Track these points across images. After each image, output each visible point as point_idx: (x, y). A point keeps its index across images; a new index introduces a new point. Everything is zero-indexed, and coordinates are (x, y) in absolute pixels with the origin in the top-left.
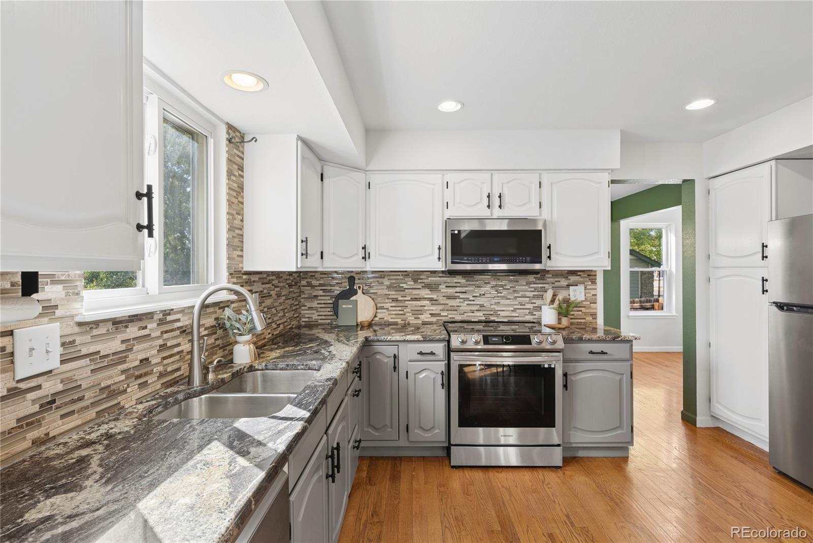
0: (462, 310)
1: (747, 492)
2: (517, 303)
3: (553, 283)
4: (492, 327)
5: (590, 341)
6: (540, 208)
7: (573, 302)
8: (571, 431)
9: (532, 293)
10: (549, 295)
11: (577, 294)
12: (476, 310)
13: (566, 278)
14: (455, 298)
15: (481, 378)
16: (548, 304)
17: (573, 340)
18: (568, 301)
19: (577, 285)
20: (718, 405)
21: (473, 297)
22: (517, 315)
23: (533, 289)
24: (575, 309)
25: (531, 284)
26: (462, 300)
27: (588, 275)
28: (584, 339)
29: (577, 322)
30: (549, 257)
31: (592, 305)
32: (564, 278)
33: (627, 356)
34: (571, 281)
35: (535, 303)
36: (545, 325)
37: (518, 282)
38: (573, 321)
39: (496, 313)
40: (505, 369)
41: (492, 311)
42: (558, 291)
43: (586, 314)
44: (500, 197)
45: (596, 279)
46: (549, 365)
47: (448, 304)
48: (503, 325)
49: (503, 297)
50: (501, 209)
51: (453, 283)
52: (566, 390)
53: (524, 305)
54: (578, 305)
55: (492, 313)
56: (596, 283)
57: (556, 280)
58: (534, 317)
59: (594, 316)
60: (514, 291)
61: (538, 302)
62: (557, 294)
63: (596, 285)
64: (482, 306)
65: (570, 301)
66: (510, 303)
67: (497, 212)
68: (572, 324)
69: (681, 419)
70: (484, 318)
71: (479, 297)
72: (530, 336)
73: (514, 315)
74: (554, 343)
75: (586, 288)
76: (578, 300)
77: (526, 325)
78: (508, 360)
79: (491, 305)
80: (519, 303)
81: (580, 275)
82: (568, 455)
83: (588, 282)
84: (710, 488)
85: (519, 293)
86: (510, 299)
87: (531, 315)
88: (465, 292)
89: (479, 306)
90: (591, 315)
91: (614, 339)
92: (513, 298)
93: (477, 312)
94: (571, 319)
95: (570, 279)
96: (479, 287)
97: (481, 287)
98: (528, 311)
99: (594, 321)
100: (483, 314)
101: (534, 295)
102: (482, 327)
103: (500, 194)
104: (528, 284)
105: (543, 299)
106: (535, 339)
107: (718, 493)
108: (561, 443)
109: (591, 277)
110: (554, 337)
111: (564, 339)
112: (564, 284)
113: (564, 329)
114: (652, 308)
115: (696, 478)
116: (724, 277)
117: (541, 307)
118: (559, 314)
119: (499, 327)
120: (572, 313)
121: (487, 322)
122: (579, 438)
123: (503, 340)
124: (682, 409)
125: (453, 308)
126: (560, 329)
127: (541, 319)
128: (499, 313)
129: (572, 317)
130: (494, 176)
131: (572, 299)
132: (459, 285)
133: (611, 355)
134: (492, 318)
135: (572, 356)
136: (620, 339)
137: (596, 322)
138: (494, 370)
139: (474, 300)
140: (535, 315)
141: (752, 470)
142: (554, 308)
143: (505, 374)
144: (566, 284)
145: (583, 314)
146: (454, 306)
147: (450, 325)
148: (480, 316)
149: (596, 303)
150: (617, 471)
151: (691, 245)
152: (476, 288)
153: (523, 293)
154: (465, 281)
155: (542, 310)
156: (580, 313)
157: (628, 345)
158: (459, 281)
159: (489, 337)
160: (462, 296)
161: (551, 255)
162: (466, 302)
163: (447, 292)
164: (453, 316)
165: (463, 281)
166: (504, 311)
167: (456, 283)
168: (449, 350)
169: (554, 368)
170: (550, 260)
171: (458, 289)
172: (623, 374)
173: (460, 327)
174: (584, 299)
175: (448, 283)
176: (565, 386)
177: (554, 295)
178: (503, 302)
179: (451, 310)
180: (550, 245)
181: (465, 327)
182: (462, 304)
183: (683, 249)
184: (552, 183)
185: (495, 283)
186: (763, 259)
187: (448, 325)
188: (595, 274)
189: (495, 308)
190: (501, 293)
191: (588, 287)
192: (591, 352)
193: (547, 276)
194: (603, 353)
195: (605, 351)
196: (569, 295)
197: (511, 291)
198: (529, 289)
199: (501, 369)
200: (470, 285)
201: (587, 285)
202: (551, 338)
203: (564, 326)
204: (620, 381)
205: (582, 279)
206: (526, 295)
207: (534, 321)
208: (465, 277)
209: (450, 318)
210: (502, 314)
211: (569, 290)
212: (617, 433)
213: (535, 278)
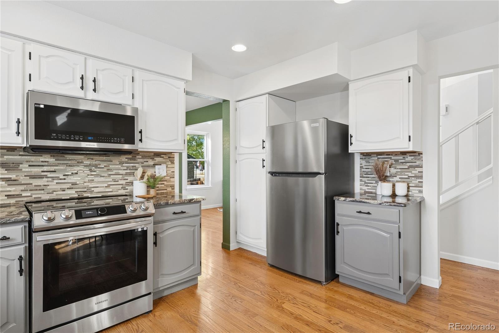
0: (51, 189)
1: (261, 283)
2: (111, 180)
3: (142, 163)
4: (85, 202)
5: (174, 204)
6: (133, 99)
7: (158, 178)
8: (159, 278)
9: (124, 171)
10: (139, 172)
11: (161, 171)
12: (68, 188)
13: (153, 159)
14: (41, 177)
15: (73, 251)
16: (138, 180)
17: (161, 205)
18: (154, 177)
19: (161, 165)
20: (241, 235)
21: (64, 175)
22: (111, 190)
23: (125, 168)
24: (160, 183)
25: (124, 163)
26: (50, 179)
27: (169, 157)
28: (169, 204)
29: (161, 193)
30: (141, 140)
31: (171, 179)
32: (151, 159)
33: (198, 213)
34: (156, 162)
35: (127, 179)
36: (136, 196)
37: (112, 161)
38: (158, 192)
39: (89, 190)
40: (97, 239)
41: (85, 188)
42: (146, 169)
43: (167, 186)
44: (94, 81)
45: (174, 160)
46: (142, 228)
47: (32, 184)
48: (96, 200)
49: (97, 175)
50: (95, 92)
51: (39, 162)
52: (156, 246)
53: (118, 181)
54: (162, 179)
55: (85, 190)
56: (174, 163)
57: (145, 160)
58: (126, 191)
59: (173, 187)
60: (108, 170)
61: (130, 179)
62: (145, 171)
63: (174, 165)
64: (73, 184)
65: (155, 177)
66: (104, 180)
67: (91, 95)
68: (157, 194)
69: (221, 248)
70: (76, 196)
71: (70, 175)
72: (125, 206)
73: (107, 190)
74: (147, 209)
75: (167, 167)
76: (162, 175)
77: (119, 198)
78: (101, 230)
79: (85, 182)
80: (113, 180)
81: (163, 157)
82: (157, 297)
83: (168, 162)
84: (245, 287)
85: (112, 171)
86: (104, 177)
87: (124, 189)
88: (55, 171)
89: (71, 184)
90: (170, 186)
91: (190, 202)
92: (107, 175)
93: (68, 190)
94: (157, 190)
95: (155, 160)
96: (71, 166)
97: (73, 166)
98: (121, 186)
99: (173, 191)
100: (76, 192)
101: (126, 173)
102: (74, 204)
103: (95, 78)
104: (121, 163)
105: (134, 176)
106: (129, 208)
107: (249, 289)
108: (151, 291)
109: (171, 159)
110: (147, 204)
111: (154, 205)
112: (151, 163)
113: (152, 198)
114: (197, 184)
115: (237, 284)
116: (243, 160)
117: (133, 182)
118: (148, 187)
119: (93, 202)
120: (157, 186)
121: (80, 199)
122: (165, 282)
123: (98, 212)
124: (222, 242)
125: (38, 188)
126: (148, 198)
127: (133, 192)
128: (93, 189)
129: (157, 189)
130: (87, 61)
131: (157, 175)
132: (46, 164)
133: (188, 213)
134: (85, 195)
135: (160, 218)
136: (194, 201)
137: (174, 192)
138: (87, 242)
139: (65, 179)
140: (127, 189)
141: (260, 269)
142: (144, 182)
143: (97, 243)
144: (153, 163)
145: (165, 186)
146: (40, 186)
147: (34, 205)
148: (73, 193)
149: (174, 178)
150: (192, 297)
151: (227, 140)
152: (67, 168)
153: (117, 171)
154: (54, 160)
155: (134, 185)
156: (163, 185)
157: (198, 204)
158: (47, 160)
159: (82, 211)
160: (49, 175)
161: (142, 139)
162: (56, 181)
163: (31, 172)
164: (39, 196)
165: (52, 160)
166: (98, 187)
167: (42, 162)
168: (31, 231)
169: (146, 230)
170: (141, 142)
171: (45, 169)
172: (195, 226)
173: (47, 206)
174: (166, 175)
175: (32, 162)
176: (155, 243)
177: (144, 173)
178: (96, 179)
179: (37, 190)
180: (141, 130)
181: (54, 206)
182: (50, 183)
183: (223, 143)
184: (143, 81)
185: (89, 163)
186: (263, 149)
187: (31, 206)
188: (173, 156)
189: (88, 186)
190: (95, 171)
191: (169, 166)
192: (174, 213)
193: (137, 157)
194: (182, 212)
195: (184, 211)
196: (155, 172)
197: (105, 169)
198: (122, 168)
199: (94, 240)
200: (61, 164)
201: (168, 164)
202: (144, 206)
203: (152, 196)
204: (194, 231)
205: (164, 160)
206: (119, 173)
207: (126, 194)
208: (54, 156)
209: (35, 198)
210: (96, 190)
211: (155, 168)
212: (191, 269)
213: (126, 158)
